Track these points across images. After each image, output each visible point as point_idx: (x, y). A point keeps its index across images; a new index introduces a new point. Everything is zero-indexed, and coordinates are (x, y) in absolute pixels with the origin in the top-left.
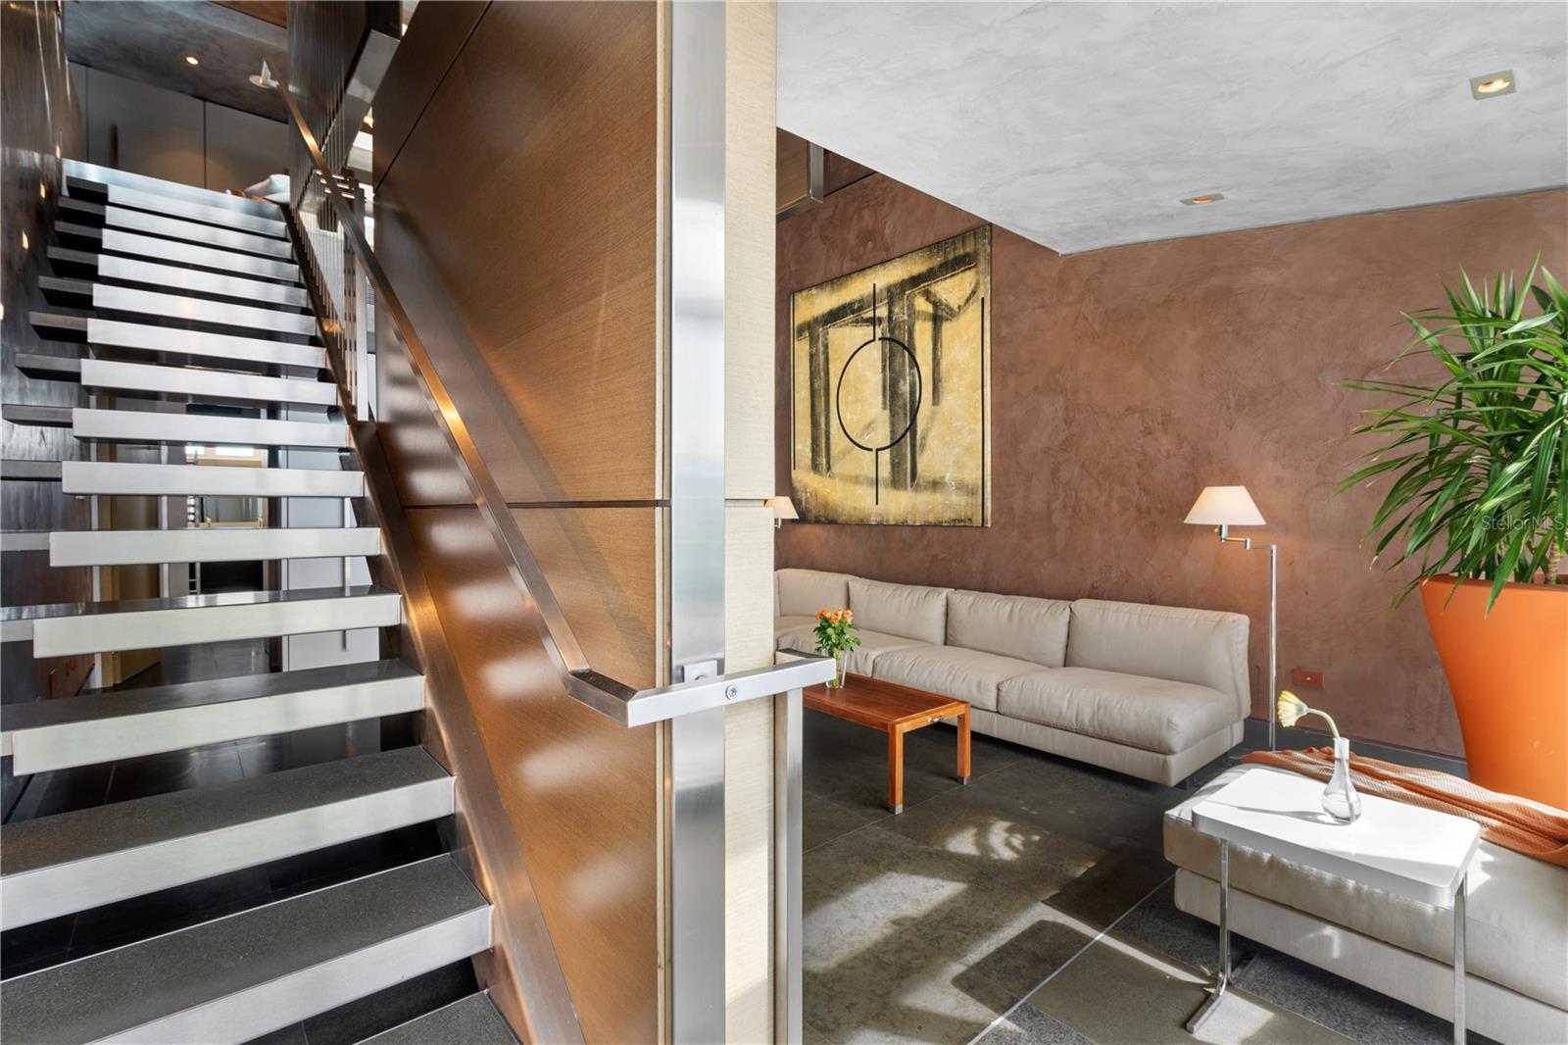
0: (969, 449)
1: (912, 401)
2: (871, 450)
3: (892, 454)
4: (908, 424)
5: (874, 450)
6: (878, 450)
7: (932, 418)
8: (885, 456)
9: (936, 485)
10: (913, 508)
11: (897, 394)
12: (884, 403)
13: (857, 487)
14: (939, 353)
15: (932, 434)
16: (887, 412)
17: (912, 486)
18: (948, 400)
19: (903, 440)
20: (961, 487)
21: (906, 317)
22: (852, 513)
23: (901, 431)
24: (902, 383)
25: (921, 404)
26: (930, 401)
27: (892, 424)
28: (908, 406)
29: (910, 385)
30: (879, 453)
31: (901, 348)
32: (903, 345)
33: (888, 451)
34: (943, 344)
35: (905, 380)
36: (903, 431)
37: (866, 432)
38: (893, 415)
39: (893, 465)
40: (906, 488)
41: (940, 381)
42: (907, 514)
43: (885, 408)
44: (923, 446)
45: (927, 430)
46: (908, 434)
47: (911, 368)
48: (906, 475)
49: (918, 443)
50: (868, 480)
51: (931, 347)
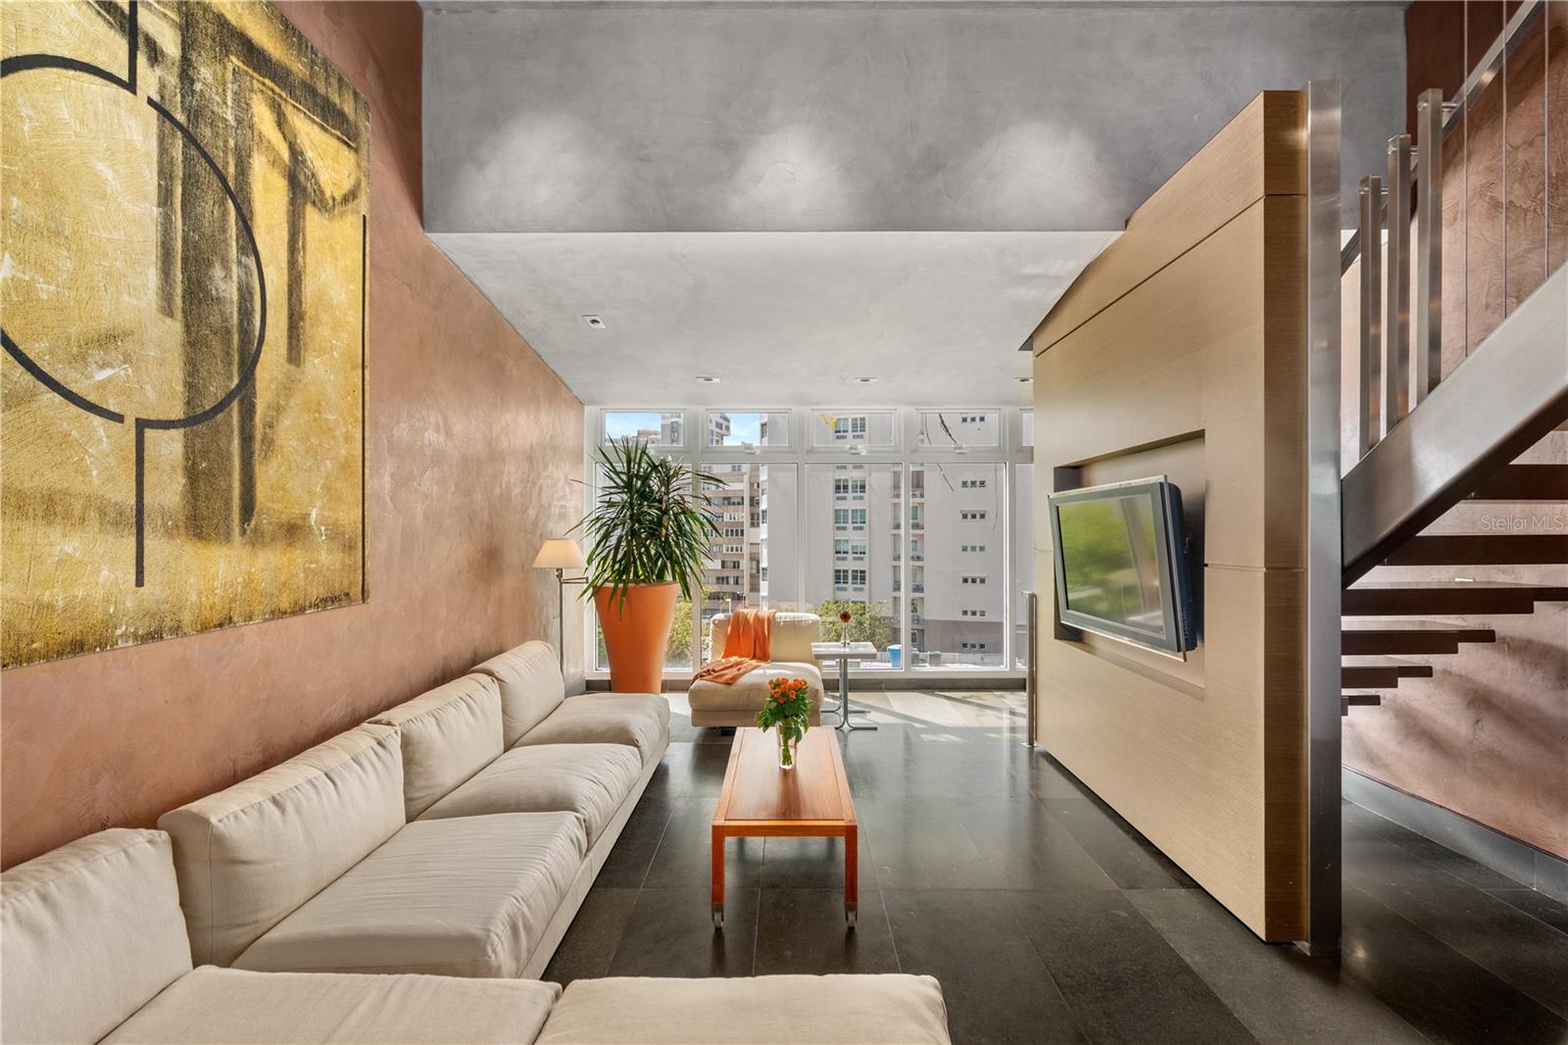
0: (345, 467)
1: (245, 331)
2: (119, 418)
3: (189, 447)
4: (236, 381)
5: (130, 421)
6: (142, 425)
7: (288, 387)
8: (167, 447)
9: (293, 531)
10: (246, 585)
11: (208, 293)
12: (166, 296)
13: (55, 534)
14: (300, 259)
15: (285, 422)
16: (175, 327)
17: (243, 532)
18: (315, 365)
19: (220, 416)
20: (335, 534)
21: (230, 117)
22: (25, 626)
23: (215, 391)
24: (218, 272)
25: (264, 348)
26: (283, 350)
27: (192, 367)
28: (236, 338)
29: (240, 289)
30: (150, 434)
31: (216, 183)
32: (223, 180)
33: (177, 434)
34: (308, 246)
35: (227, 268)
36: (221, 395)
37: (96, 354)
38: (193, 343)
39: (192, 474)
40: (228, 538)
41: (302, 319)
42: (233, 600)
43: (167, 311)
44: (269, 443)
45: (278, 409)
46: (235, 405)
47: (242, 250)
48: (228, 502)
49: (258, 436)
50: (103, 514)
51: (285, 236)
